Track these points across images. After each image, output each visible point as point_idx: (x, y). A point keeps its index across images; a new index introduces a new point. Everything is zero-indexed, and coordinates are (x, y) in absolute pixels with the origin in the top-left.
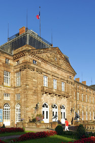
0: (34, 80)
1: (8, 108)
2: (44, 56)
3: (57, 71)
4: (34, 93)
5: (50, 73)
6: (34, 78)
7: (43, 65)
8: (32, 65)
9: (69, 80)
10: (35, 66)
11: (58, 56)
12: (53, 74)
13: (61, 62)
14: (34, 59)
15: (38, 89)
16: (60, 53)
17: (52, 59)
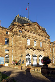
0: (20, 41)
1: (8, 57)
2: (27, 28)
3: (36, 36)
4: (20, 48)
5: (31, 37)
6: (20, 40)
7: (26, 33)
8: (19, 33)
9: (45, 41)
10: (21, 33)
11: (37, 28)
12: (33, 38)
13: (40, 31)
14: (20, 29)
15: (23, 46)
16: (38, 26)
17: (33, 29)
